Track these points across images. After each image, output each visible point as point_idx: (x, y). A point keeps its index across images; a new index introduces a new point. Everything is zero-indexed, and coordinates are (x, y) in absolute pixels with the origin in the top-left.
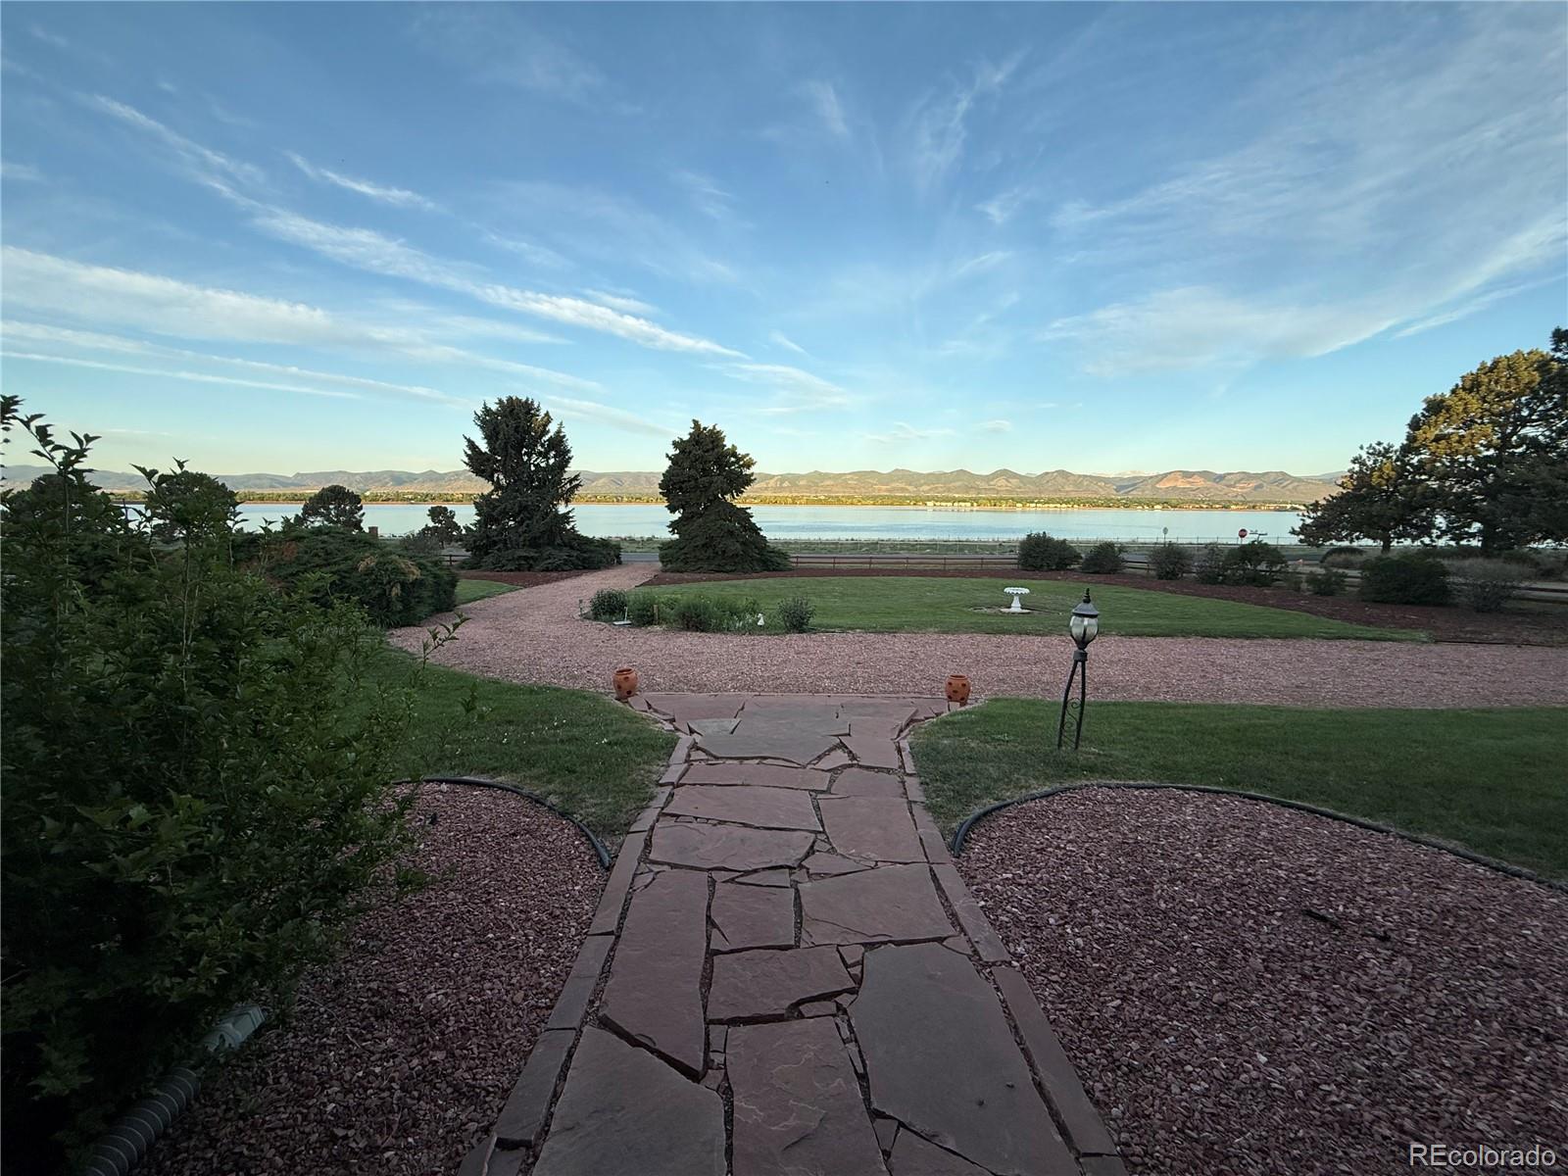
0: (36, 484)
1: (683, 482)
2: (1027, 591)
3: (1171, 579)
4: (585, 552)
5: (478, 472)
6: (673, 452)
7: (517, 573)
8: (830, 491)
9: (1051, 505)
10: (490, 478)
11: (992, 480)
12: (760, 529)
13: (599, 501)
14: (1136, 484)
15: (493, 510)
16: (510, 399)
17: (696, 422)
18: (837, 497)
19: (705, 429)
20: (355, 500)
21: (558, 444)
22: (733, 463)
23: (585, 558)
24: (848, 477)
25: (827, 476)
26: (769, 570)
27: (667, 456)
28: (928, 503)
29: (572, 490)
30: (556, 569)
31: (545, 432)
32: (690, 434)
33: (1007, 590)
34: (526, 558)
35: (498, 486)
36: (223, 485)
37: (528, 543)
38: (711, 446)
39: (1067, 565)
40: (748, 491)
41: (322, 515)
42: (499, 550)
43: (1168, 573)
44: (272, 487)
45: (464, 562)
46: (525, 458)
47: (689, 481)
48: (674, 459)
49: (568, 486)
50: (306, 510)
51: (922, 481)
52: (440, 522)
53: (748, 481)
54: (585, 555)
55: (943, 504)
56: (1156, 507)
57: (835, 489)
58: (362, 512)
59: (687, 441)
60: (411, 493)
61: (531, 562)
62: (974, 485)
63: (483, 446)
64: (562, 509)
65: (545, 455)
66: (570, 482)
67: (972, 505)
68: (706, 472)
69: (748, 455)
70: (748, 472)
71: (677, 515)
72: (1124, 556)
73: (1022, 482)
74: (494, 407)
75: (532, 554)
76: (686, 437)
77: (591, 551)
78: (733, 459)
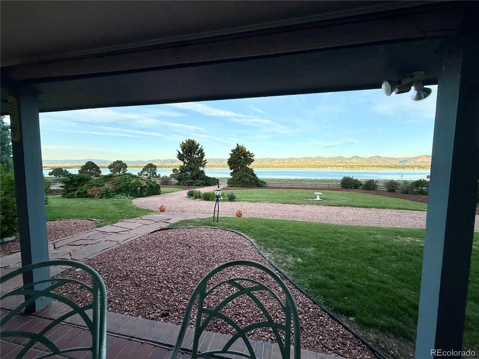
0: (86, 164)
1: (233, 161)
2: (321, 193)
3: (392, 192)
4: (207, 181)
5: (180, 159)
6: (231, 153)
7: (188, 186)
8: (295, 164)
9: (373, 168)
10: (183, 160)
11: (351, 159)
12: (256, 175)
13: (225, 167)
14: (407, 160)
15: (183, 169)
16: (189, 140)
17: (238, 144)
18: (297, 165)
19: (240, 146)
20: (155, 167)
21: (201, 151)
22: (248, 156)
23: (207, 183)
24: (301, 159)
25: (294, 159)
26: (259, 187)
27: (229, 154)
28: (328, 167)
29: (204, 164)
30: (198, 186)
31: (197, 148)
32: (236, 148)
33: (315, 193)
34: (191, 182)
35: (185, 163)
36: (125, 163)
37: (191, 178)
38: (241, 151)
39: (358, 187)
40: (252, 164)
41: (147, 171)
42: (184, 180)
43: (391, 190)
44: (142, 164)
45: (176, 183)
46: (192, 155)
47: (235, 161)
48: (231, 155)
49: (204, 163)
50: (143, 170)
51: (326, 160)
52: (175, 173)
53: (253, 161)
54: (207, 182)
55: (333, 167)
56: (415, 168)
57: (296, 163)
58: (156, 170)
59: (235, 150)
60: (175, 165)
61: (192, 183)
62: (345, 161)
63: (181, 152)
64: (201, 169)
65: (197, 154)
66: (204, 161)
67: (344, 168)
68: (240, 158)
69: (253, 153)
70: (253, 158)
71: (232, 171)
72: (377, 184)
73: (362, 160)
74: (185, 142)
75: (192, 181)
76: (235, 149)
77: (209, 181)
78: (248, 155)
